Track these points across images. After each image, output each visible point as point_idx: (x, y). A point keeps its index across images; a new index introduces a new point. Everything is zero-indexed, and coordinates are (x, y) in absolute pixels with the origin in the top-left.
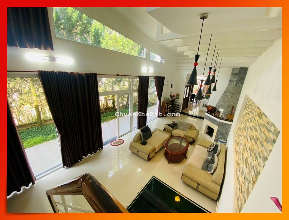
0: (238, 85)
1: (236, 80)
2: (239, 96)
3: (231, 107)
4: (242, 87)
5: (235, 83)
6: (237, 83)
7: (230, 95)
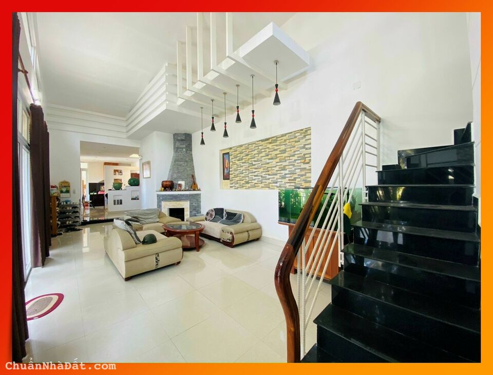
0: (188, 152)
1: (184, 146)
2: (193, 163)
3: (191, 176)
4: (192, 154)
5: (184, 150)
6: (187, 150)
7: (184, 164)
